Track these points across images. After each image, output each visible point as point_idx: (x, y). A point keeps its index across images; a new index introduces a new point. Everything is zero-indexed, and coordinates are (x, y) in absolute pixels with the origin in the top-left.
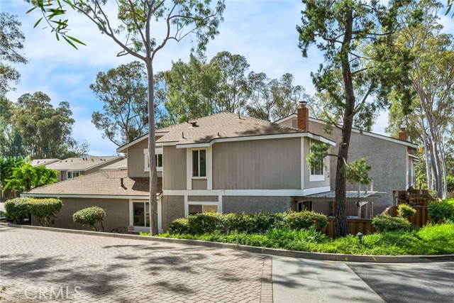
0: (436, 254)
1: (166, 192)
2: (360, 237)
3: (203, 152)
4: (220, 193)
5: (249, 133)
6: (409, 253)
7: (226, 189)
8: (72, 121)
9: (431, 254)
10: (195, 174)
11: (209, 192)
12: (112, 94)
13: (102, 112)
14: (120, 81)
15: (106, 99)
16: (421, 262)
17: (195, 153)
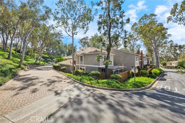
0: (116, 88)
1: (76, 65)
2: (97, 81)
3: (82, 56)
4: (85, 65)
5: (91, 52)
6: (108, 87)
7: (86, 64)
8: (76, 49)
9: (115, 88)
10: (81, 61)
11: (83, 65)
12: (83, 44)
13: (81, 47)
14: (84, 41)
15: (81, 45)
16: (110, 90)
17: (81, 56)
